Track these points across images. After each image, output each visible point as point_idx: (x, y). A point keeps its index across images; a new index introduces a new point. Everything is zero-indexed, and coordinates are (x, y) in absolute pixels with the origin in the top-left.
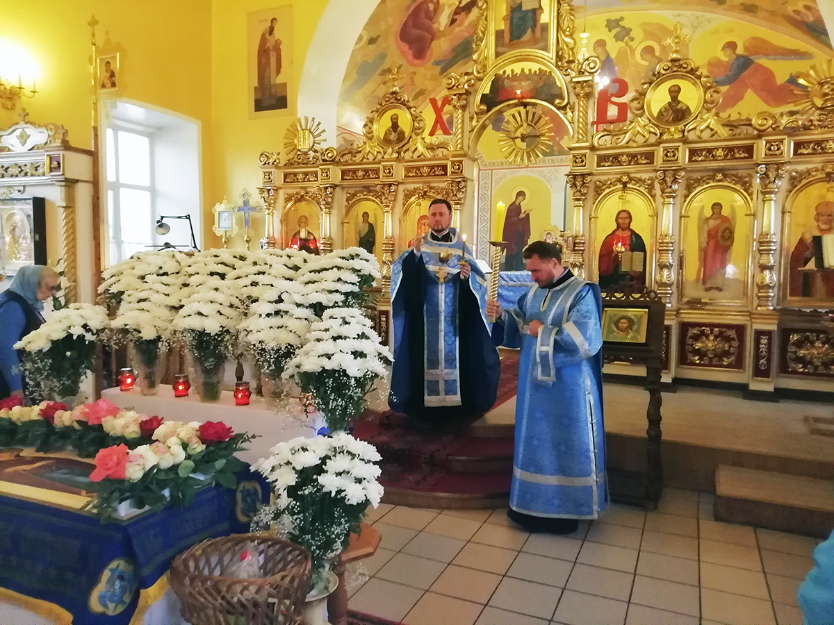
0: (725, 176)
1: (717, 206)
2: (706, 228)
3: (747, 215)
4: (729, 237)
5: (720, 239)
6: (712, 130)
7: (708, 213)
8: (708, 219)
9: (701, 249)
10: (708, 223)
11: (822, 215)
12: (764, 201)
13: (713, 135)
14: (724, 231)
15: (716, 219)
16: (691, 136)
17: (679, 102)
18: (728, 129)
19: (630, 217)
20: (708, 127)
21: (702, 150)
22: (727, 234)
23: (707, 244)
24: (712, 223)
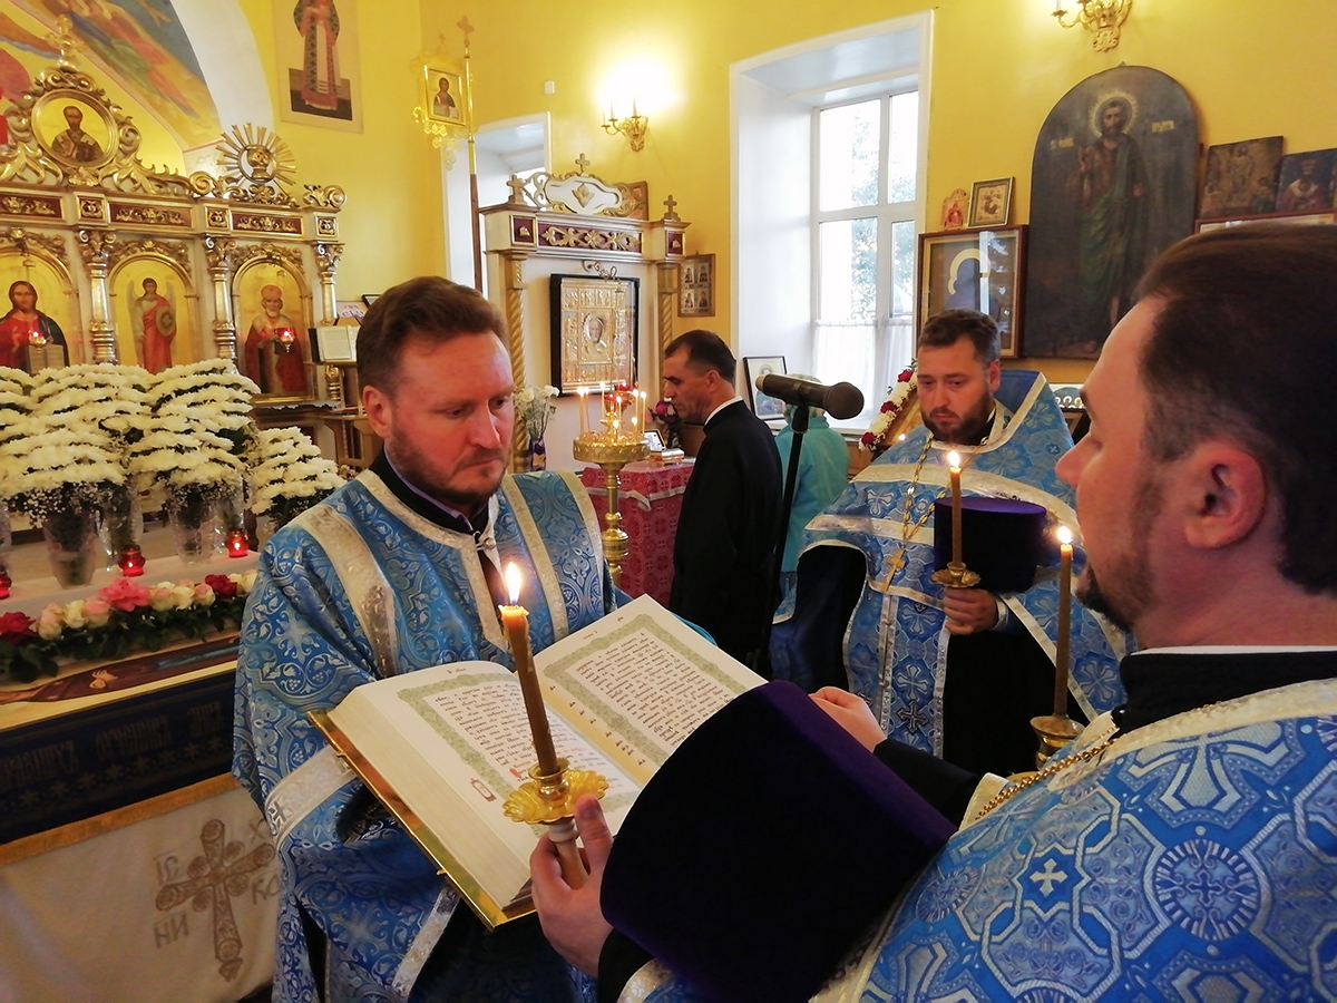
0: (157, 245)
1: (149, 283)
2: (140, 312)
3: (187, 297)
4: (170, 324)
5: (159, 326)
6: (134, 181)
7: (140, 292)
8: (140, 300)
9: (137, 340)
10: (141, 305)
11: (269, 301)
12: (214, 282)
13: (136, 189)
14: (163, 316)
15: (151, 300)
16: (107, 184)
17: (83, 134)
18: (153, 183)
19: (33, 292)
20: (129, 176)
21: (129, 206)
22: (167, 320)
23: (145, 333)
24: (147, 305)
